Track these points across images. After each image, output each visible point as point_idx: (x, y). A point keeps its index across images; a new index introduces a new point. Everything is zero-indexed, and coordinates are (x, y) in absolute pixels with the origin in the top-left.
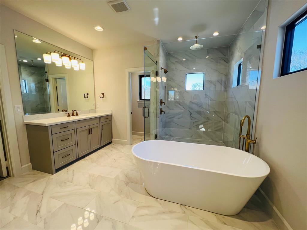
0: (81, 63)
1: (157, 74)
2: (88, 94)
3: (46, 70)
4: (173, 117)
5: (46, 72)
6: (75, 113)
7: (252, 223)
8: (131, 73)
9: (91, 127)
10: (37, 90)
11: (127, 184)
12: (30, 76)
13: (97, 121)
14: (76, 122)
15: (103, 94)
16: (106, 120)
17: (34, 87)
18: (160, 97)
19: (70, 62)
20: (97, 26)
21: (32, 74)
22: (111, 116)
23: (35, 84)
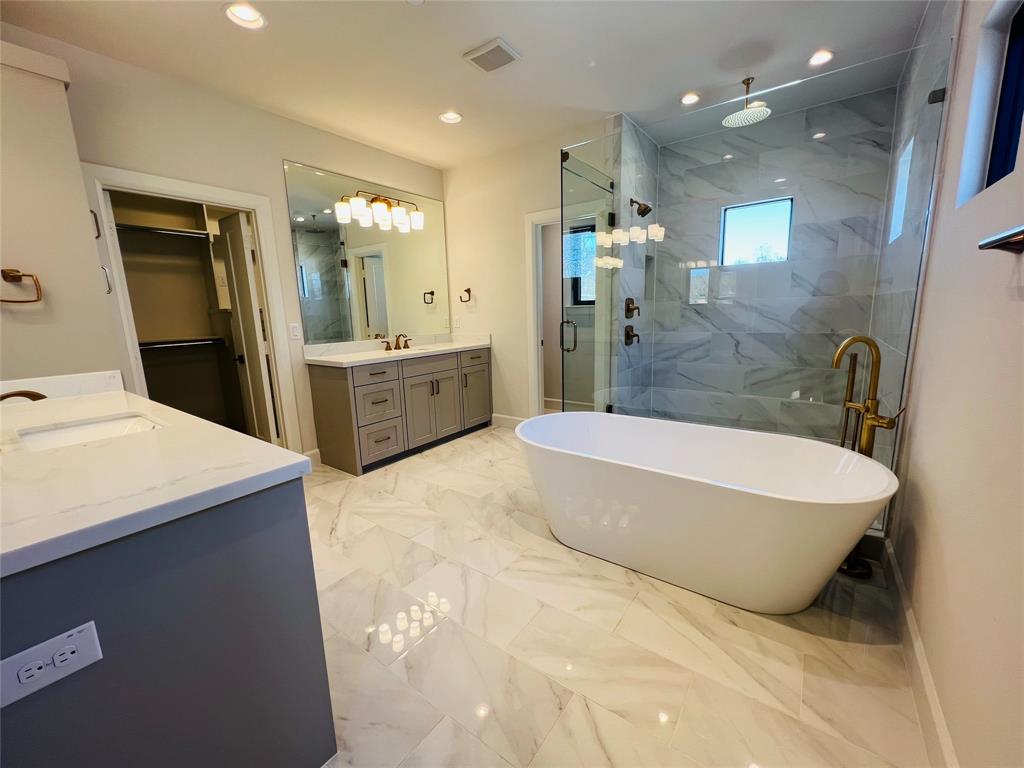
0: (414, 214)
1: (612, 221)
2: (432, 293)
3: (342, 238)
4: (675, 357)
5: (342, 244)
6: (402, 344)
7: (821, 638)
8: (540, 227)
9: (437, 376)
10: (326, 289)
11: (509, 513)
12: (311, 254)
13: (452, 363)
14: (401, 363)
15: (468, 291)
16: (476, 362)
17: (319, 282)
18: (625, 292)
19: (389, 214)
20: (446, 113)
21: (314, 250)
22: (489, 350)
23: (321, 276)
